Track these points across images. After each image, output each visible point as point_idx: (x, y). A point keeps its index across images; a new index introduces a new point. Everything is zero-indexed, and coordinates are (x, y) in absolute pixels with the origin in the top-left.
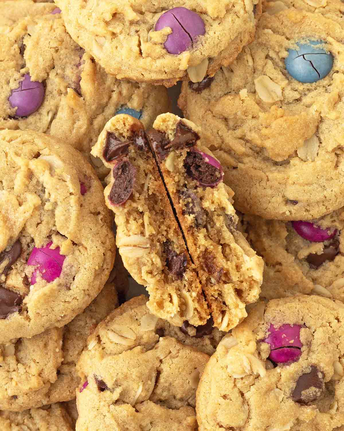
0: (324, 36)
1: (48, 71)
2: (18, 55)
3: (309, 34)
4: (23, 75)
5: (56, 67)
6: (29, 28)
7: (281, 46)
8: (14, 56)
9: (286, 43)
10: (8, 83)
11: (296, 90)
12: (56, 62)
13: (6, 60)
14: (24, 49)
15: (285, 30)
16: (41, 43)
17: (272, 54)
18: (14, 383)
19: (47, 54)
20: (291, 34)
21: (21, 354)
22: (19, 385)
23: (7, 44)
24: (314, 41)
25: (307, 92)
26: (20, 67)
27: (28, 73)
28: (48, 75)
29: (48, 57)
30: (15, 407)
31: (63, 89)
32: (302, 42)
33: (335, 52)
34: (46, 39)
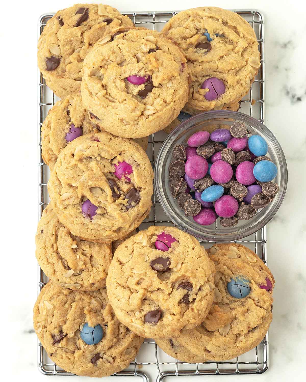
0: (250, 278)
1: (82, 121)
2: (67, 116)
3: (244, 275)
4: (71, 125)
5: (86, 119)
6: (70, 101)
7: (229, 276)
8: (65, 116)
9: (232, 275)
10: (64, 130)
11: (228, 299)
12: (86, 117)
13: (61, 119)
14: (69, 112)
15: (233, 269)
16: (77, 109)
17: (223, 278)
18: (92, 277)
19: (81, 113)
20: (235, 272)
21: (93, 263)
22: (95, 277)
23: (61, 111)
24: (245, 280)
25: (233, 302)
26: (68, 122)
27: (73, 124)
28: (83, 123)
29: (82, 114)
30: (94, 288)
31: (91, 129)
32: (240, 278)
33: (253, 288)
34: (79, 106)
